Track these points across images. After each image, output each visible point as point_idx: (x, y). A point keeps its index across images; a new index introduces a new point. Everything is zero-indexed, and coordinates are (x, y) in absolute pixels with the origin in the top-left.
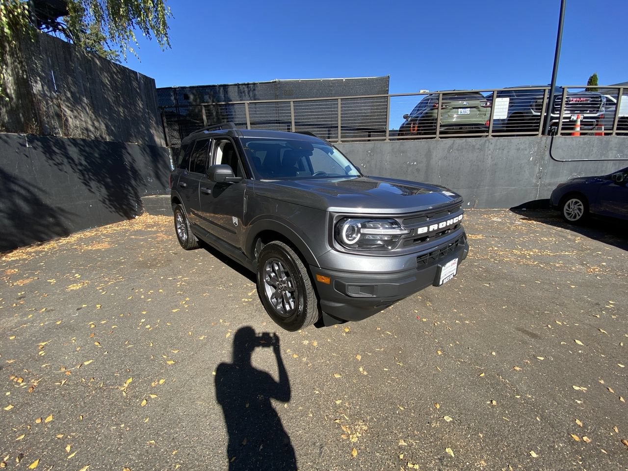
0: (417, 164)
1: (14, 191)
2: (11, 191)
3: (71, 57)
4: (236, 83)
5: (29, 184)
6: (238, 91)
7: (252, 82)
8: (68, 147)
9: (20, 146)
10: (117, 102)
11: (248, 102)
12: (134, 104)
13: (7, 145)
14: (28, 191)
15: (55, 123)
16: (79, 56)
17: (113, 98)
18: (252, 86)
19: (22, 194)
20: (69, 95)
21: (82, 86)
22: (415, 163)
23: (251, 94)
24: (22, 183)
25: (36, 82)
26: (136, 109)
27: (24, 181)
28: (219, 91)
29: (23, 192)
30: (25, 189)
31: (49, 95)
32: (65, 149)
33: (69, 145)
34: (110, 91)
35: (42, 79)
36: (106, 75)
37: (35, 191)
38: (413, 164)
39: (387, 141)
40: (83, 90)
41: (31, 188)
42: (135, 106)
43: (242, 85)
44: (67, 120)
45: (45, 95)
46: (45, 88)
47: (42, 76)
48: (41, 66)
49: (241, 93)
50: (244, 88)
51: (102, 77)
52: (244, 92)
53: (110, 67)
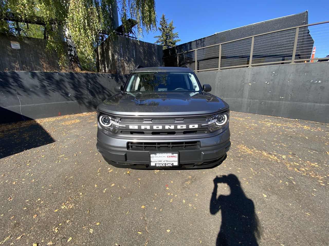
0: (322, 83)
1: (105, 92)
2: (104, 92)
3: (129, 43)
4: (196, 40)
5: (109, 90)
6: (196, 44)
7: (203, 38)
8: (123, 78)
9: (108, 78)
10: (145, 59)
11: (197, 49)
12: (152, 58)
13: (104, 78)
14: (109, 93)
15: (121, 69)
16: (132, 42)
17: (143, 57)
18: (203, 39)
19: (107, 94)
20: (127, 58)
21: (132, 54)
22: (320, 82)
23: (202, 44)
24: (107, 90)
25: (116, 55)
26: (152, 60)
27: (108, 89)
28: (188, 45)
29: (107, 93)
30: (108, 92)
31: (120, 59)
32: (122, 79)
33: (124, 78)
34: (142, 54)
35: (118, 53)
36: (141, 48)
37: (111, 93)
38: (318, 83)
39: (293, 63)
40: (132, 55)
41: (110, 92)
42: (152, 59)
43: (198, 40)
44: (125, 67)
45: (118, 59)
46: (119, 56)
47: (118, 52)
48: (119, 49)
49: (197, 44)
50: (199, 42)
51: (140, 49)
52: (199, 44)
53: (143, 44)
